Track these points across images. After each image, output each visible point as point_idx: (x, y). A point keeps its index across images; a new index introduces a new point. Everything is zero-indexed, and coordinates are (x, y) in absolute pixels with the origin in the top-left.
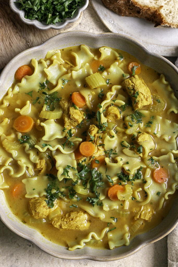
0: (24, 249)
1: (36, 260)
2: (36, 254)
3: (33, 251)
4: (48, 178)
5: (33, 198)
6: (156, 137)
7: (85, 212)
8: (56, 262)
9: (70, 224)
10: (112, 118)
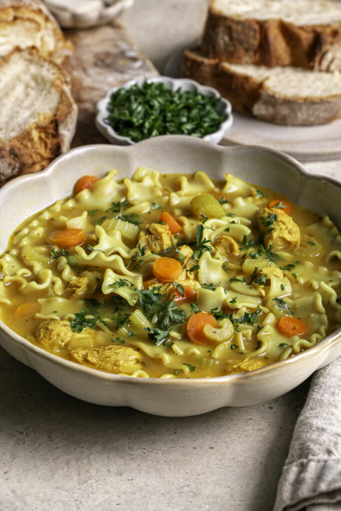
0: (9, 435)
1: (24, 453)
2: (28, 445)
3: (25, 441)
4: (85, 303)
5: (49, 319)
6: (297, 282)
7: (138, 349)
8: (63, 462)
9: (105, 355)
10: (224, 250)
